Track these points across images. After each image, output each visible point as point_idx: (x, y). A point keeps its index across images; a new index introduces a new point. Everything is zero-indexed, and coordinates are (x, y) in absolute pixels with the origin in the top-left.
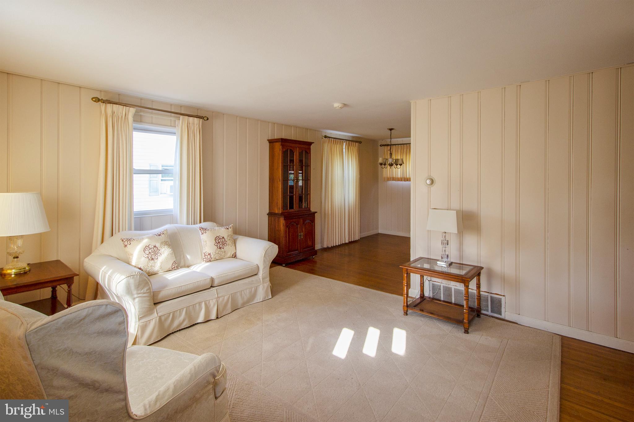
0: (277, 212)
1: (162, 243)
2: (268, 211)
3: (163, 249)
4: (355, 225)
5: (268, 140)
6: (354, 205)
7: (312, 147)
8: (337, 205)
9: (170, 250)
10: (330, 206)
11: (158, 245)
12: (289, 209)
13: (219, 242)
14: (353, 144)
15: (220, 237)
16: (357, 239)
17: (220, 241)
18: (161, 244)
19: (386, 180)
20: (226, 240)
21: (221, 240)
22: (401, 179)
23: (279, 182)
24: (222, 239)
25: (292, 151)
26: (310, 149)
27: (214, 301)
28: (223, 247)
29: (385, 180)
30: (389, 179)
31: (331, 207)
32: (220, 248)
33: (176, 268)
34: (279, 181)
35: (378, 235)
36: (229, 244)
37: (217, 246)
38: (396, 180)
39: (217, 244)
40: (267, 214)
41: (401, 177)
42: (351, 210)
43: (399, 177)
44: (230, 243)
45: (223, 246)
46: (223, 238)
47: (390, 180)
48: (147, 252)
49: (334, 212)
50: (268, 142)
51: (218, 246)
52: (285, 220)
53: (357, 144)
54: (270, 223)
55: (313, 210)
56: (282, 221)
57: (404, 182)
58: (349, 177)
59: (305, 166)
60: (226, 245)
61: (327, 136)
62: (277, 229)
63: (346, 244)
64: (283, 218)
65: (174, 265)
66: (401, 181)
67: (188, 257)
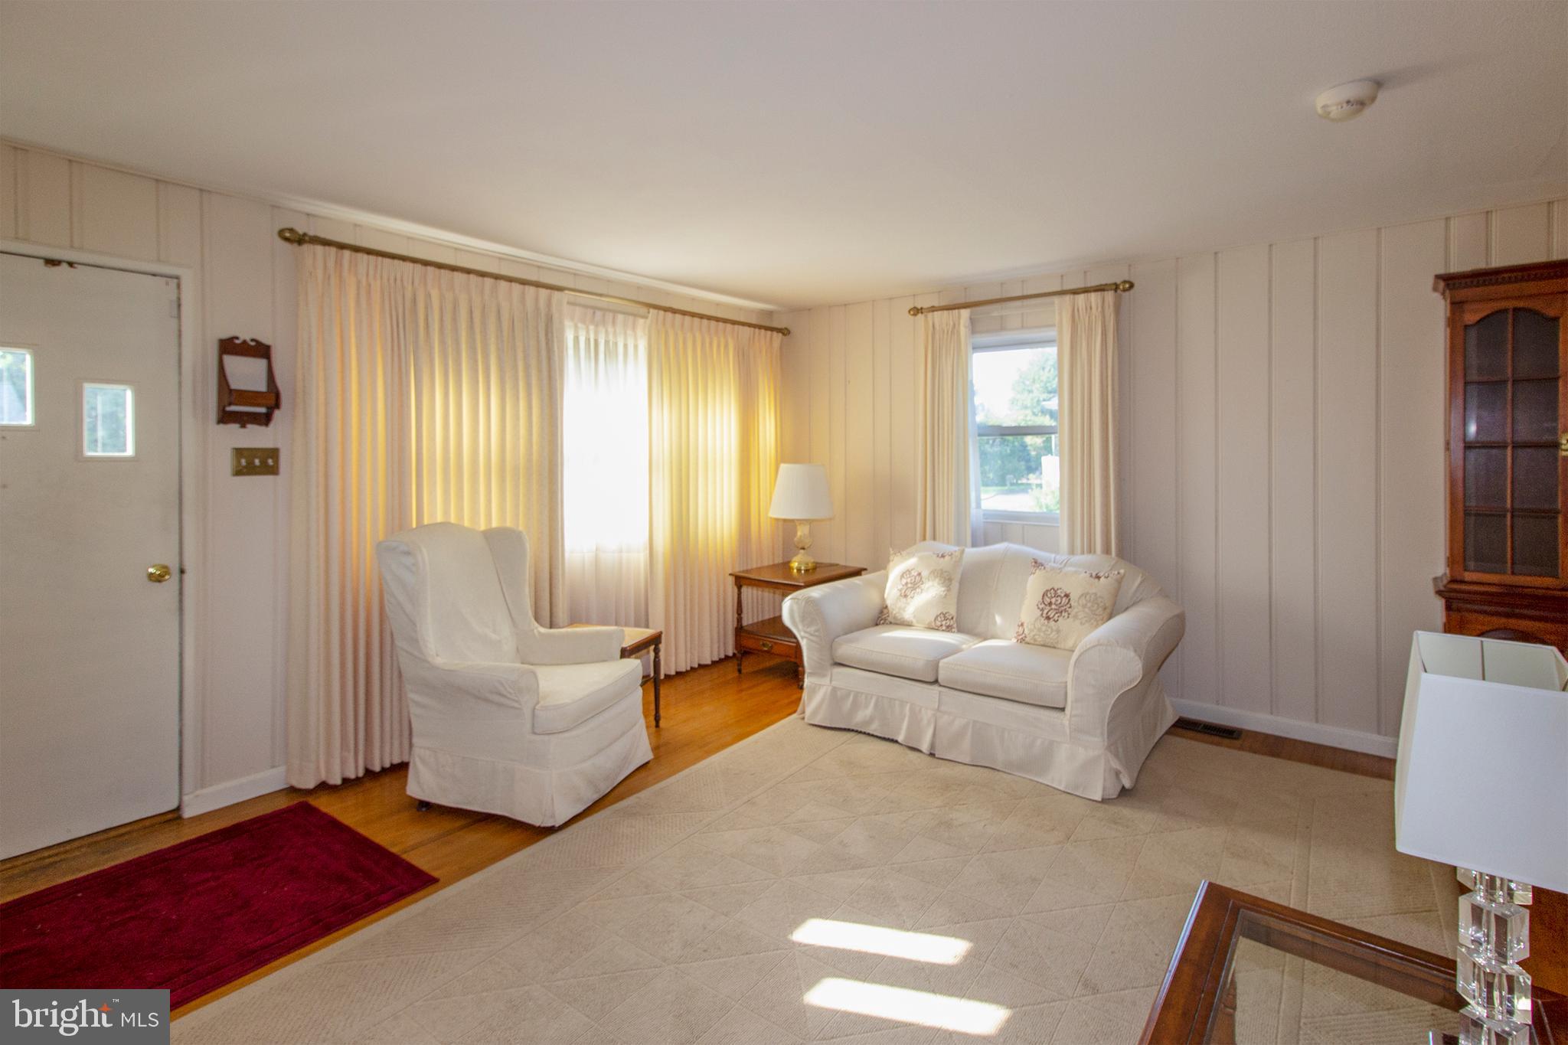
1: (933, 572)
3: (930, 583)
9: (943, 589)
11: (925, 574)
13: (1050, 604)
15: (1059, 591)
17: (1053, 600)
18: (930, 573)
20: (1072, 602)
21: (1057, 601)
24: (1062, 598)
27: (930, 713)
28: (1056, 618)
32: (1048, 618)
33: (944, 628)
36: (1076, 617)
37: (1042, 610)
39: (1043, 606)
44: (1081, 615)
45: (1057, 615)
46: (1067, 596)
48: (904, 581)
51: (1045, 611)
60: (1066, 614)
65: (939, 619)
67: (998, 619)
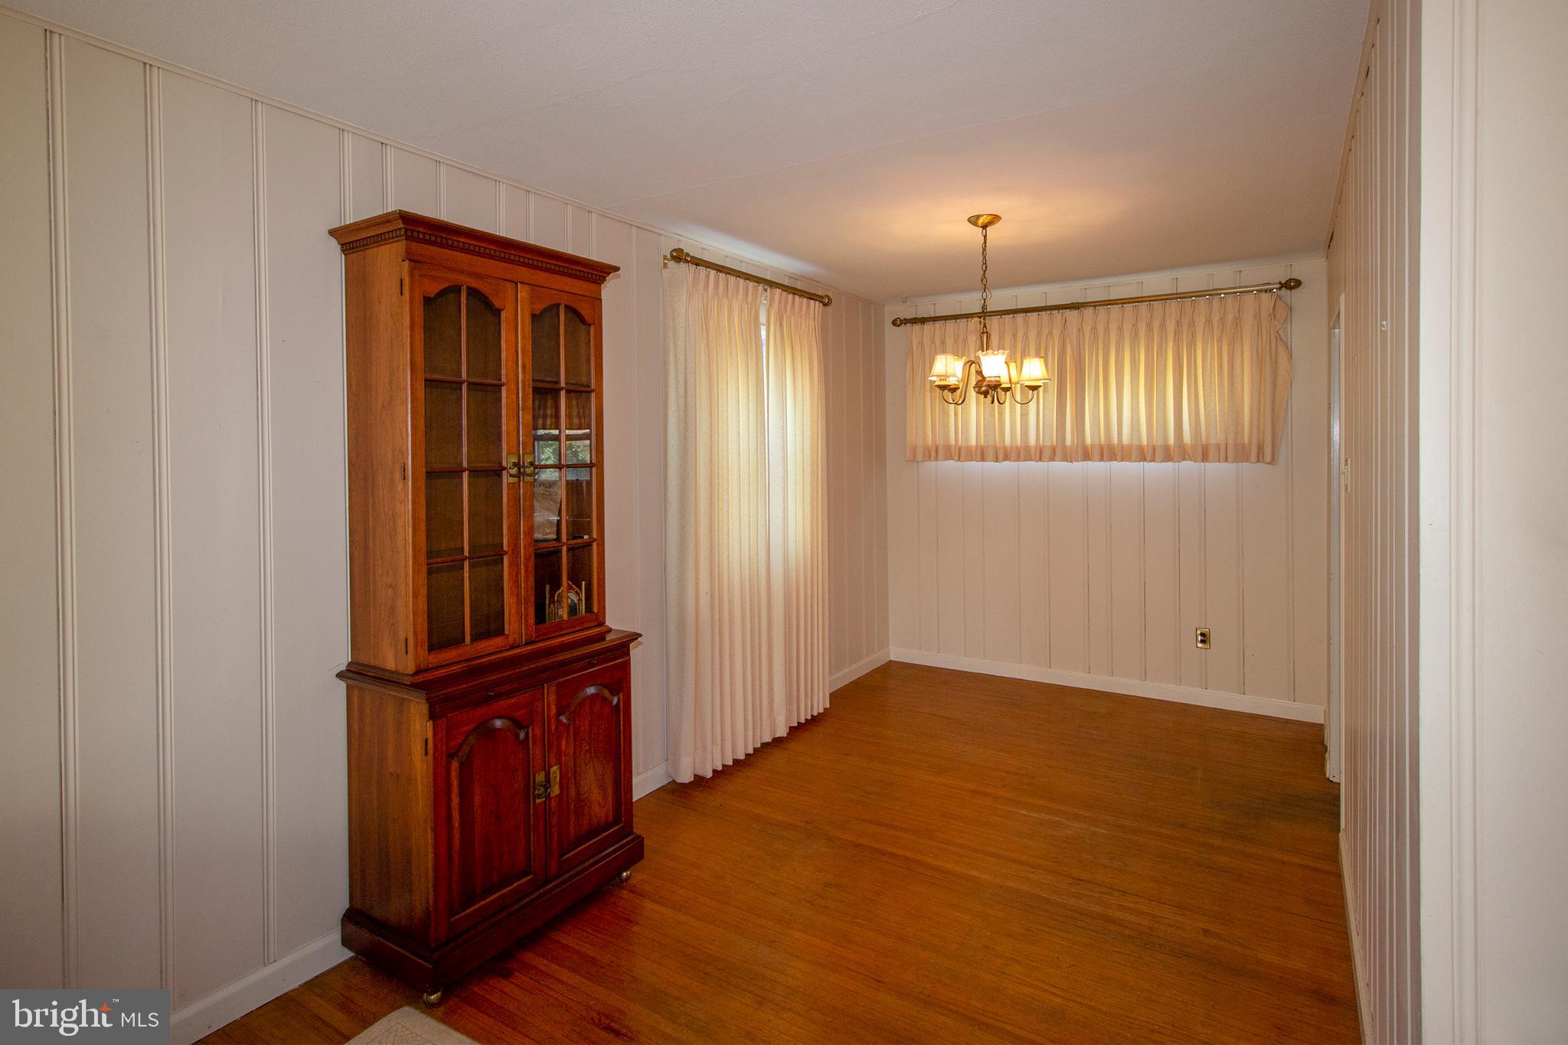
0: (391, 665)
2: (343, 658)
4: (812, 654)
5: (333, 233)
6: (805, 567)
7: (609, 291)
8: (737, 578)
10: (704, 585)
12: (473, 640)
14: (801, 308)
16: (821, 711)
19: (919, 457)
22: (982, 453)
23: (400, 487)
25: (487, 304)
26: (597, 301)
29: (915, 457)
30: (934, 453)
31: (712, 590)
34: (398, 475)
35: (889, 669)
38: (962, 458)
40: (340, 675)
41: (982, 442)
42: (794, 593)
43: (973, 443)
47: (937, 459)
49: (726, 612)
50: (334, 245)
52: (433, 716)
53: (815, 306)
54: (356, 726)
55: (616, 620)
56: (419, 725)
57: (990, 465)
58: (784, 448)
59: (568, 392)
61: (688, 255)
62: (391, 770)
63: (777, 741)
64: (425, 708)
66: (983, 459)
